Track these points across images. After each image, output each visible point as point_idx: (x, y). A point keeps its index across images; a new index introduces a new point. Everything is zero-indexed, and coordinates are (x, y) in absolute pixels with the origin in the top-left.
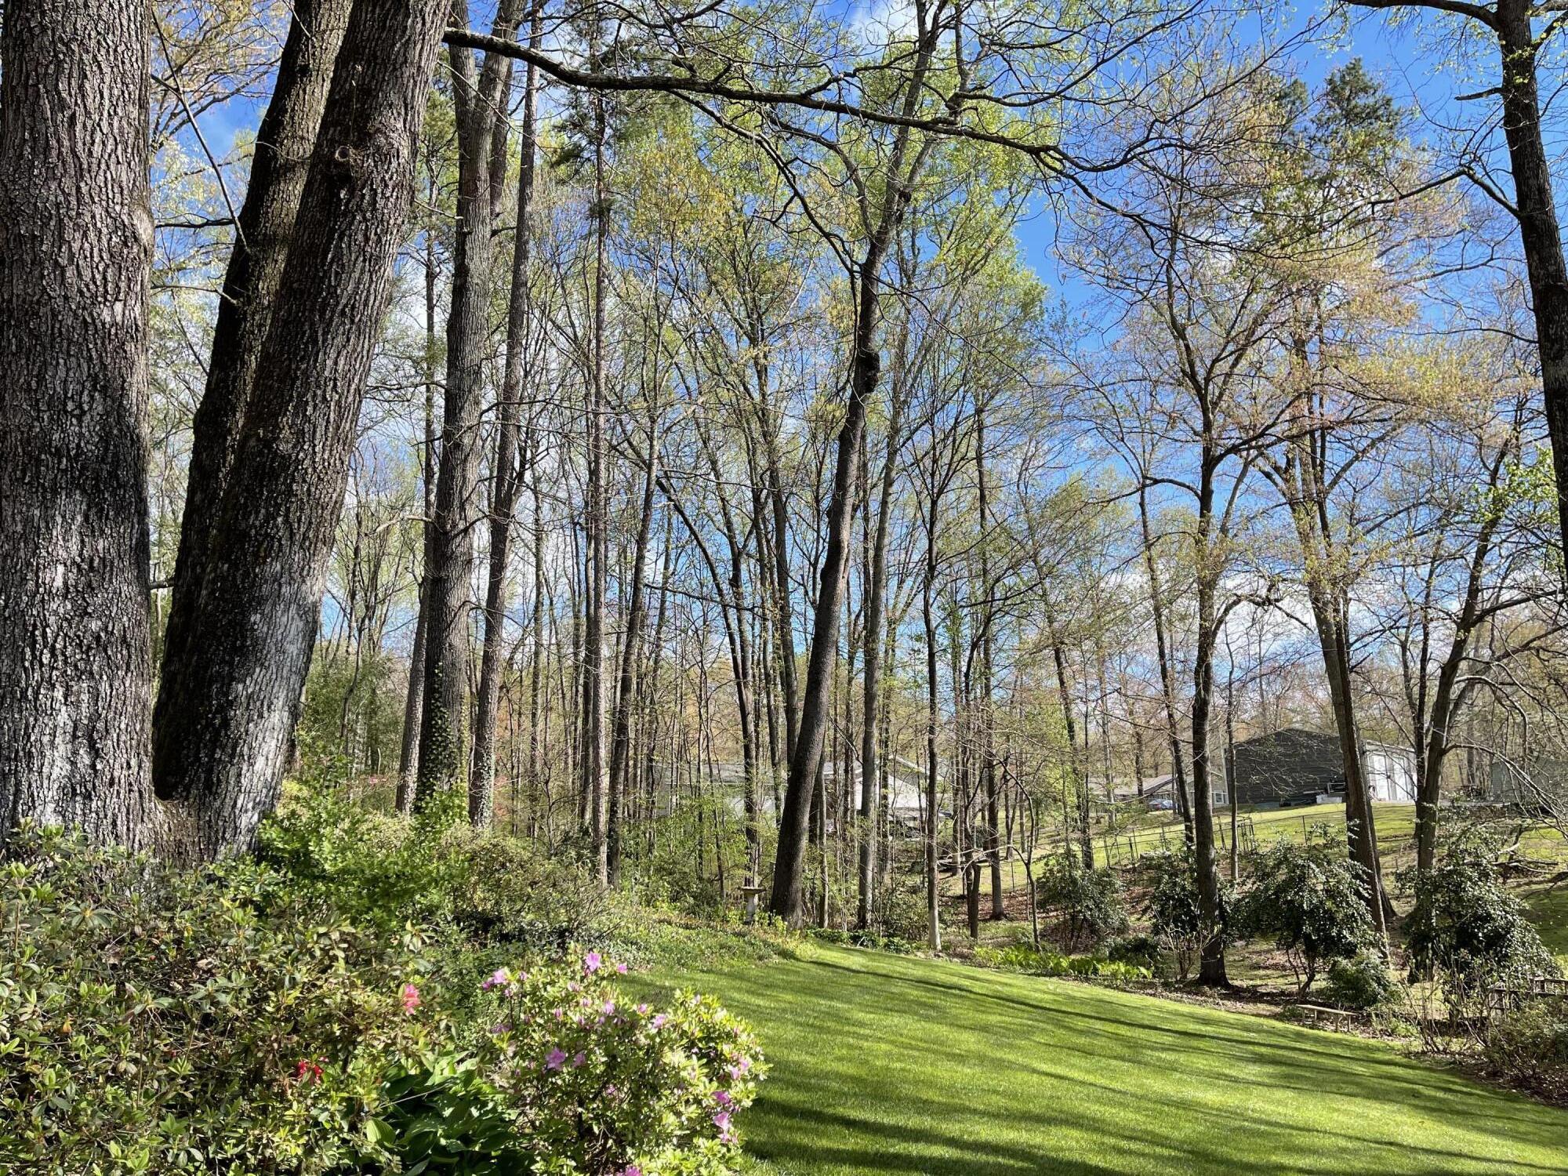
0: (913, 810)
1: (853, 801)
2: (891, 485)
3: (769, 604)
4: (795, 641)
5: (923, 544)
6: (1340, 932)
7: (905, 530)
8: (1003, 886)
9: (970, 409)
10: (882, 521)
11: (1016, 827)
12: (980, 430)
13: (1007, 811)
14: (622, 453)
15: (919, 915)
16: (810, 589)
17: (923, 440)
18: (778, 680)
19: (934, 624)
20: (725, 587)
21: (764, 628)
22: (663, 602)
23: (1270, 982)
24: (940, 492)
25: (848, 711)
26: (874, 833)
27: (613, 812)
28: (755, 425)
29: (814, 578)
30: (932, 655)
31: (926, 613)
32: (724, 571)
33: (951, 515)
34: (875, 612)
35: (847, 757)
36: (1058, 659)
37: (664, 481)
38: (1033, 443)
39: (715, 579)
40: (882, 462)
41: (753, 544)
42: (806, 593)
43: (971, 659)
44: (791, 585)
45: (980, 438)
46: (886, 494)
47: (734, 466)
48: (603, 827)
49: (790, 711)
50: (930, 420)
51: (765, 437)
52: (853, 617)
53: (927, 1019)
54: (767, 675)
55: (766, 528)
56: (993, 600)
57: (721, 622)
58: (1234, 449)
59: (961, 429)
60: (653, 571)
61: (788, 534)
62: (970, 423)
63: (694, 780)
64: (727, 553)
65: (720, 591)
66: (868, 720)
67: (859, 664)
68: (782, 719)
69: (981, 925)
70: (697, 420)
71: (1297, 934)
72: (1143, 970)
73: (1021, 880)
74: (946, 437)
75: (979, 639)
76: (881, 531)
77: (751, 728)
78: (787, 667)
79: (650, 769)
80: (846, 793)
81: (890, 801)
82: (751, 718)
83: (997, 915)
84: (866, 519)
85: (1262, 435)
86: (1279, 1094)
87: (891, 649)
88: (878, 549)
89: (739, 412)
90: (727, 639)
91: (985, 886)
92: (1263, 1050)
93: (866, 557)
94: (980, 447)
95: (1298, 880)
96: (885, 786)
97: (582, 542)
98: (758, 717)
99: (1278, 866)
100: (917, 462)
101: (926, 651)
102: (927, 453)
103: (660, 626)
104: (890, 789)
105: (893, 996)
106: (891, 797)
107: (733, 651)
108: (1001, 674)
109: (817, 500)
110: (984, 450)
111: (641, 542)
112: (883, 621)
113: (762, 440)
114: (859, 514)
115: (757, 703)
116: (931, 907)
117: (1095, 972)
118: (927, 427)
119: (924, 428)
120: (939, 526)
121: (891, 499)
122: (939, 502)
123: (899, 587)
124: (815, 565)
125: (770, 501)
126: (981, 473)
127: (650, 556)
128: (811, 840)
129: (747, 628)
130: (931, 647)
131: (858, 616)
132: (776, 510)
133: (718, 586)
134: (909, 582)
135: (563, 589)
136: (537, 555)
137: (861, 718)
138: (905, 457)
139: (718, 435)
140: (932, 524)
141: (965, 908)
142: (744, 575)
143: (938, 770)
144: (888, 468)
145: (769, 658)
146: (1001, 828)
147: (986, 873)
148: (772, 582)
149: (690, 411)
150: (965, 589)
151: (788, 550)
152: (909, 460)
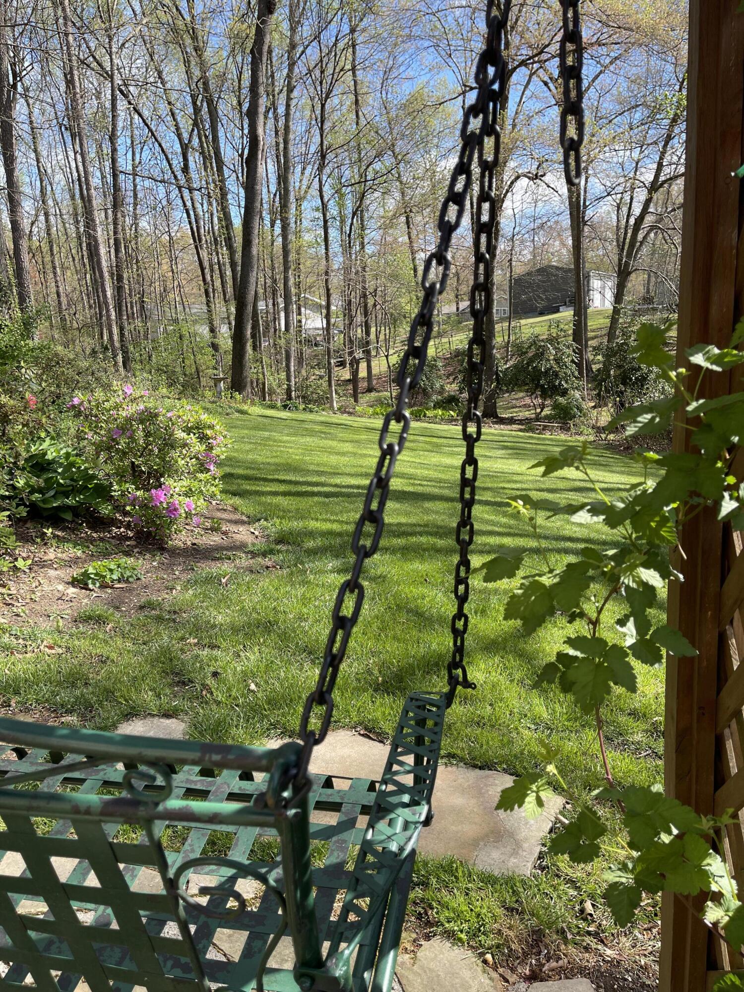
0: (318, 329)
1: (279, 324)
2: (292, 91)
3: (212, 186)
4: (232, 214)
5: (317, 139)
6: (560, 382)
7: (303, 129)
8: (374, 372)
9: (346, 29)
10: (287, 121)
11: (382, 337)
12: (354, 46)
13: (376, 326)
14: (88, 66)
15: (323, 391)
16: (240, 175)
17: (313, 54)
18: (224, 243)
19: (326, 199)
20: (179, 174)
21: (210, 204)
22: (135, 186)
23: (521, 414)
24: (327, 97)
25: (273, 265)
26: (294, 343)
27: (122, 335)
28: (188, 41)
29: (242, 165)
30: (325, 222)
31: (321, 191)
32: (178, 162)
33: (336, 116)
34: (287, 191)
35: (274, 294)
36: (408, 223)
37: (123, 88)
38: (391, 58)
39: (171, 168)
40: (285, 72)
41: (195, 142)
42: (238, 177)
43: (352, 224)
44: (227, 173)
45: (354, 53)
46: (289, 99)
47: (175, 77)
48: (117, 344)
49: (233, 264)
50: (317, 37)
51: (196, 50)
52: (272, 196)
53: (326, 438)
54: (216, 239)
55: (204, 127)
56: (366, 181)
57: (180, 202)
58: (523, 63)
59: (341, 45)
60: (125, 163)
61: (221, 133)
62: (346, 40)
63: (174, 315)
64: (178, 148)
65: (175, 177)
66: (286, 269)
67: (278, 230)
68: (229, 273)
69: (360, 395)
70: (142, 37)
71: (538, 386)
72: (452, 412)
73: (384, 368)
74: (330, 52)
75: (357, 210)
76: (287, 128)
77: (208, 278)
78: (229, 234)
79: (142, 307)
80: (275, 319)
81: (303, 323)
82: (207, 271)
83: (370, 390)
84: (276, 119)
85: (542, 52)
86: (511, 461)
87: (299, 219)
88: (286, 142)
89: (175, 30)
90: (185, 215)
91: (363, 373)
92: (509, 444)
93: (277, 150)
94: (354, 60)
95: (540, 355)
96: (299, 314)
97: (68, 139)
98: (212, 271)
99: (530, 347)
100: (310, 72)
101: (322, 218)
102: (317, 65)
103: (135, 205)
104: (303, 316)
105: (307, 430)
106: (303, 321)
107: (190, 223)
108: (373, 234)
109: (240, 104)
110: (357, 63)
111: (113, 138)
112: (292, 198)
113: (194, 53)
114: (271, 115)
115: (210, 260)
116: (330, 385)
117: (425, 416)
118: (315, 43)
119: (313, 44)
120: (327, 125)
121: (293, 103)
122: (327, 106)
123: (303, 173)
124: (241, 156)
125: (205, 104)
126: (355, 82)
127: (121, 150)
128: (255, 348)
129: (198, 206)
130: (324, 215)
131: (275, 195)
132: (210, 112)
133: (173, 172)
134: (309, 169)
135: (59, 178)
136: (35, 151)
137: (282, 268)
138: (300, 69)
139: (160, 49)
140: (322, 122)
141: (350, 387)
142: (192, 164)
143: (333, 301)
144: (289, 76)
145: (216, 228)
146: (373, 336)
147: (363, 366)
148: (212, 168)
149: (138, 30)
150: (347, 174)
151: (222, 145)
152: (305, 71)
